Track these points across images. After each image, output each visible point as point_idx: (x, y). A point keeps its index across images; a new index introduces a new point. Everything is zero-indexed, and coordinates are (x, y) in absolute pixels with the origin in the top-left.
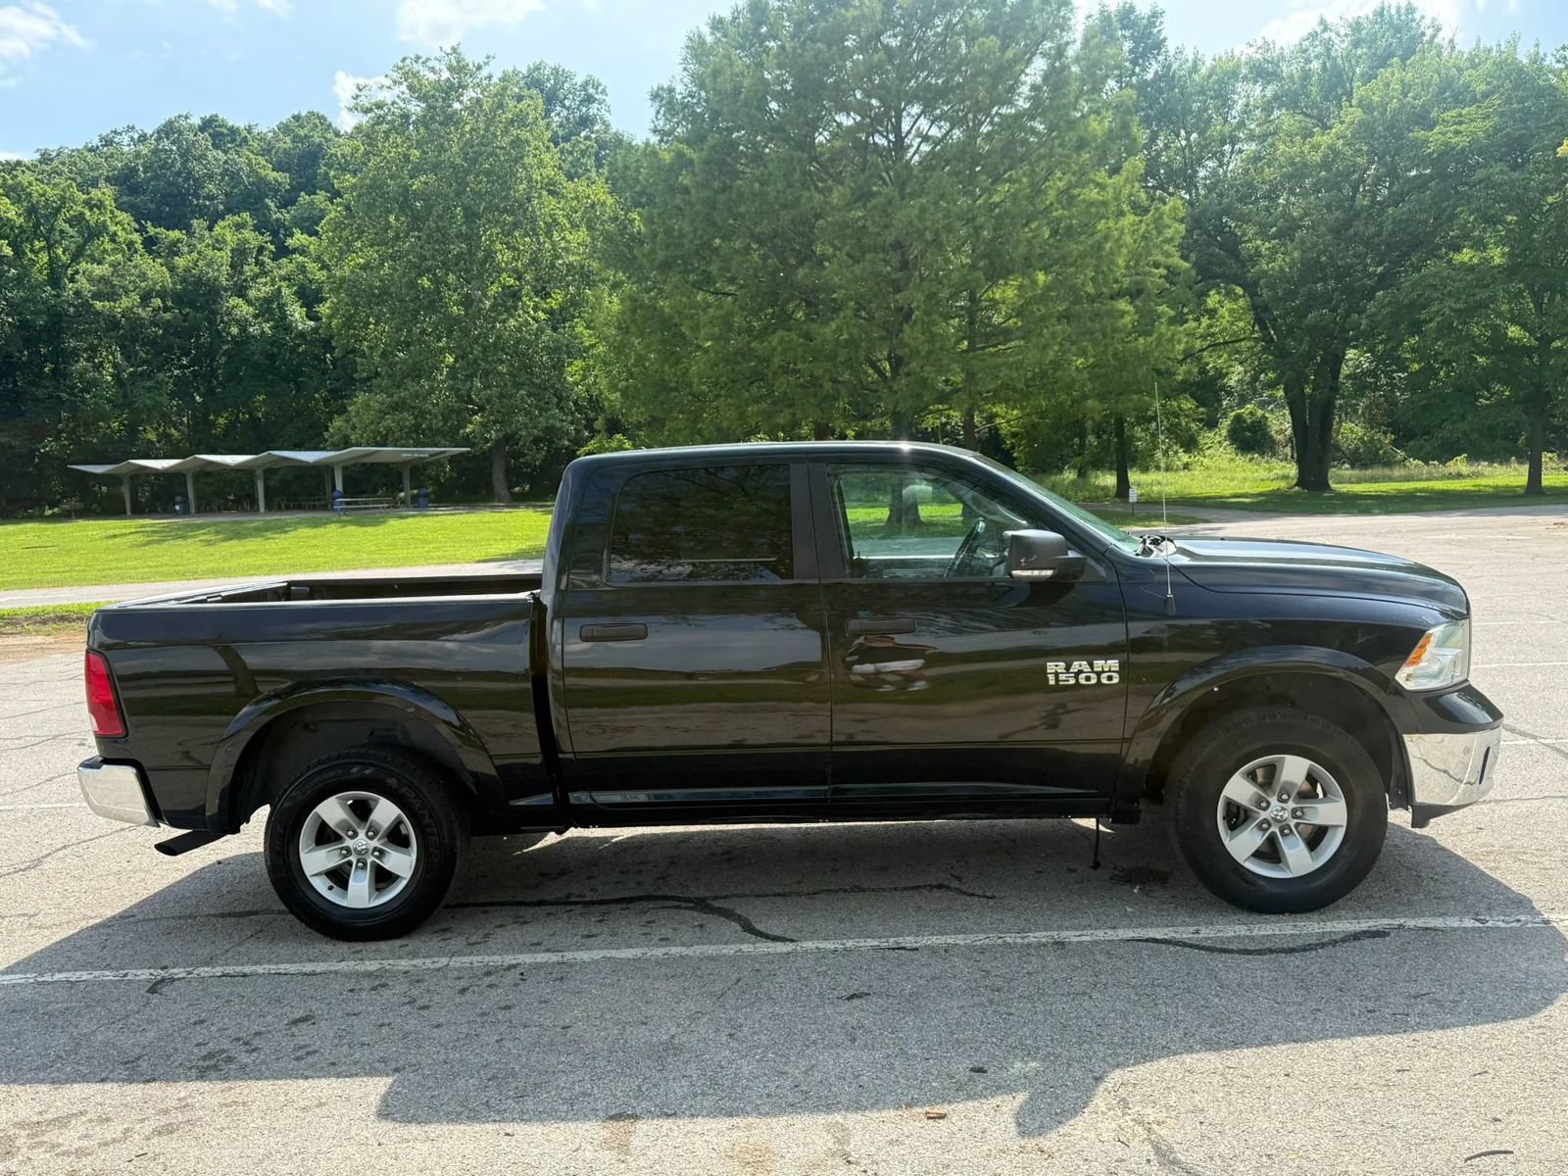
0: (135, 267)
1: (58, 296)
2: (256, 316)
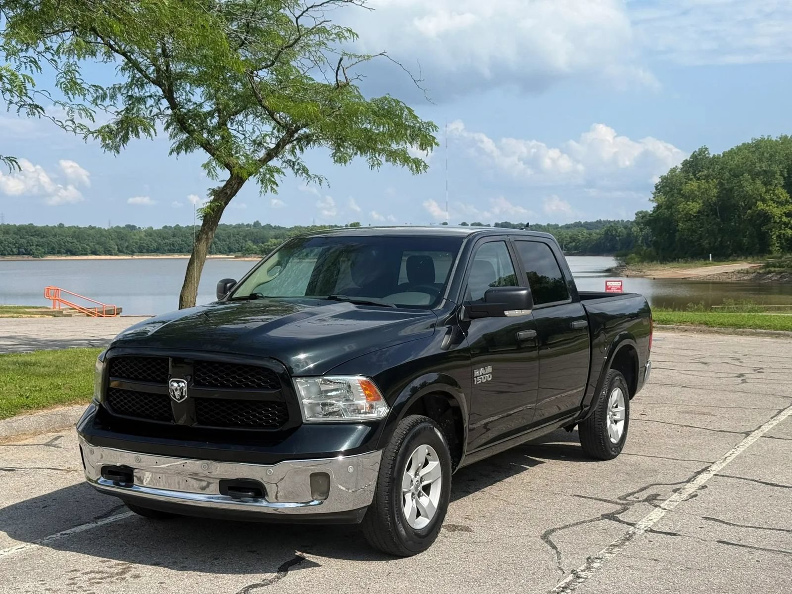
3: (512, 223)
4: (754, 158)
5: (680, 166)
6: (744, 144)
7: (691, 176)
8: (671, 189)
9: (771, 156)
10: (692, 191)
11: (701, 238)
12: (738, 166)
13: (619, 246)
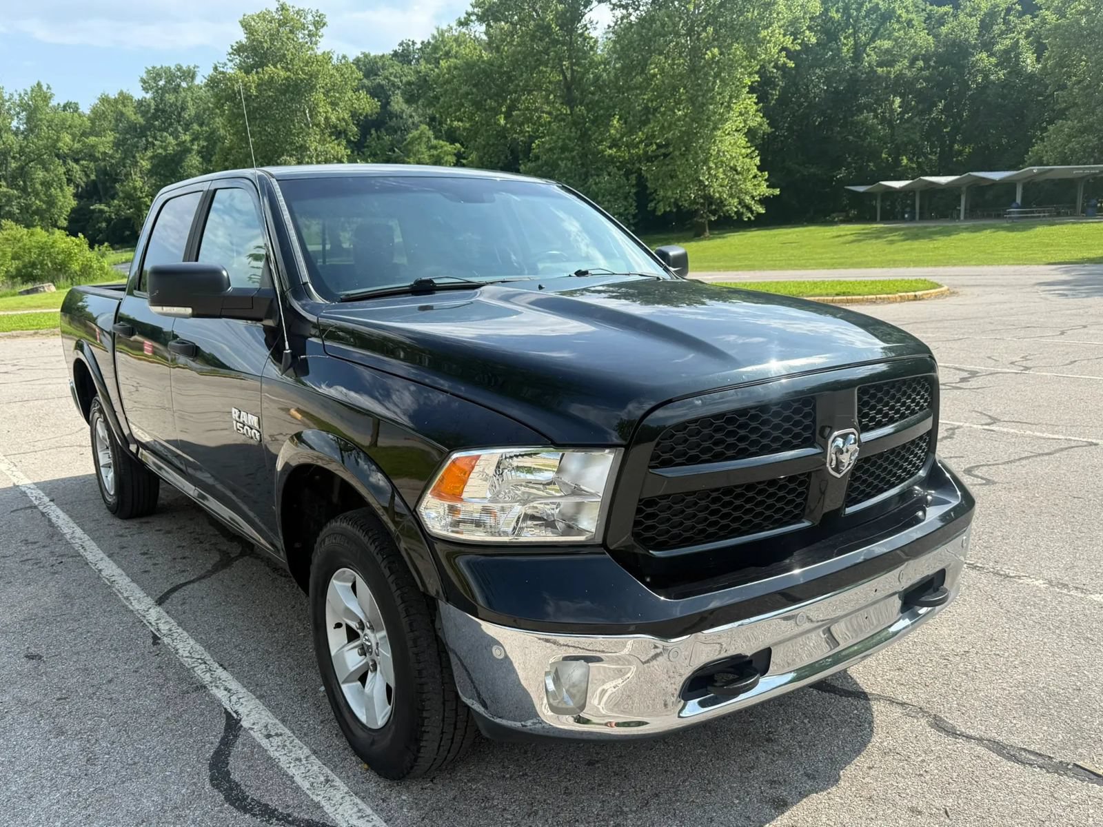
0: (910, 39)
1: (856, 67)
2: (996, 65)
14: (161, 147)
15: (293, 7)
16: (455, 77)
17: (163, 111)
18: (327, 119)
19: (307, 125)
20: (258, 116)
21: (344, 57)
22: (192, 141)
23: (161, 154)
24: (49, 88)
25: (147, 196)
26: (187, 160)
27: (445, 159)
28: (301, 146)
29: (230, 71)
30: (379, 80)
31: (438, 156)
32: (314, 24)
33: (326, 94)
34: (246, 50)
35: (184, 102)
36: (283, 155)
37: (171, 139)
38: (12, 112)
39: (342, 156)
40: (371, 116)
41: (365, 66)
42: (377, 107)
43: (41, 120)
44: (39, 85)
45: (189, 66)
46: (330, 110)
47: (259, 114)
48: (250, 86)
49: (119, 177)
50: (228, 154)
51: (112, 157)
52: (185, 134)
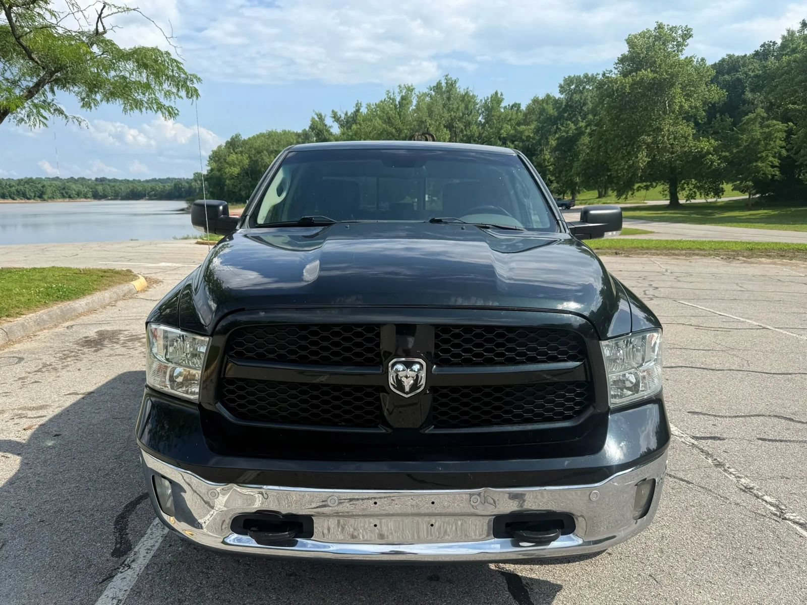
3: (108, 178)
4: (269, 142)
5: (224, 144)
6: (260, 133)
7: (232, 151)
8: (219, 160)
9: (278, 141)
10: (233, 161)
11: (240, 190)
12: (259, 146)
13: (184, 194)
14: (565, 131)
15: (668, 25)
16: (793, 69)
17: (571, 107)
18: (681, 107)
19: (665, 113)
20: (628, 107)
21: (703, 60)
22: (586, 127)
23: (564, 136)
24: (502, 95)
25: (551, 165)
26: (582, 140)
27: (775, 135)
28: (658, 128)
29: (613, 76)
30: (740, 75)
31: (770, 132)
32: (682, 36)
33: (683, 88)
34: (627, 60)
35: (585, 99)
36: (643, 135)
37: (572, 126)
38: (480, 111)
39: (689, 135)
40: (718, 103)
41: (728, 65)
42: (724, 97)
43: (493, 116)
44: (496, 93)
45: (593, 74)
46: (684, 100)
47: (629, 105)
48: (626, 86)
49: (536, 152)
50: (603, 135)
51: (534, 139)
52: (582, 121)
